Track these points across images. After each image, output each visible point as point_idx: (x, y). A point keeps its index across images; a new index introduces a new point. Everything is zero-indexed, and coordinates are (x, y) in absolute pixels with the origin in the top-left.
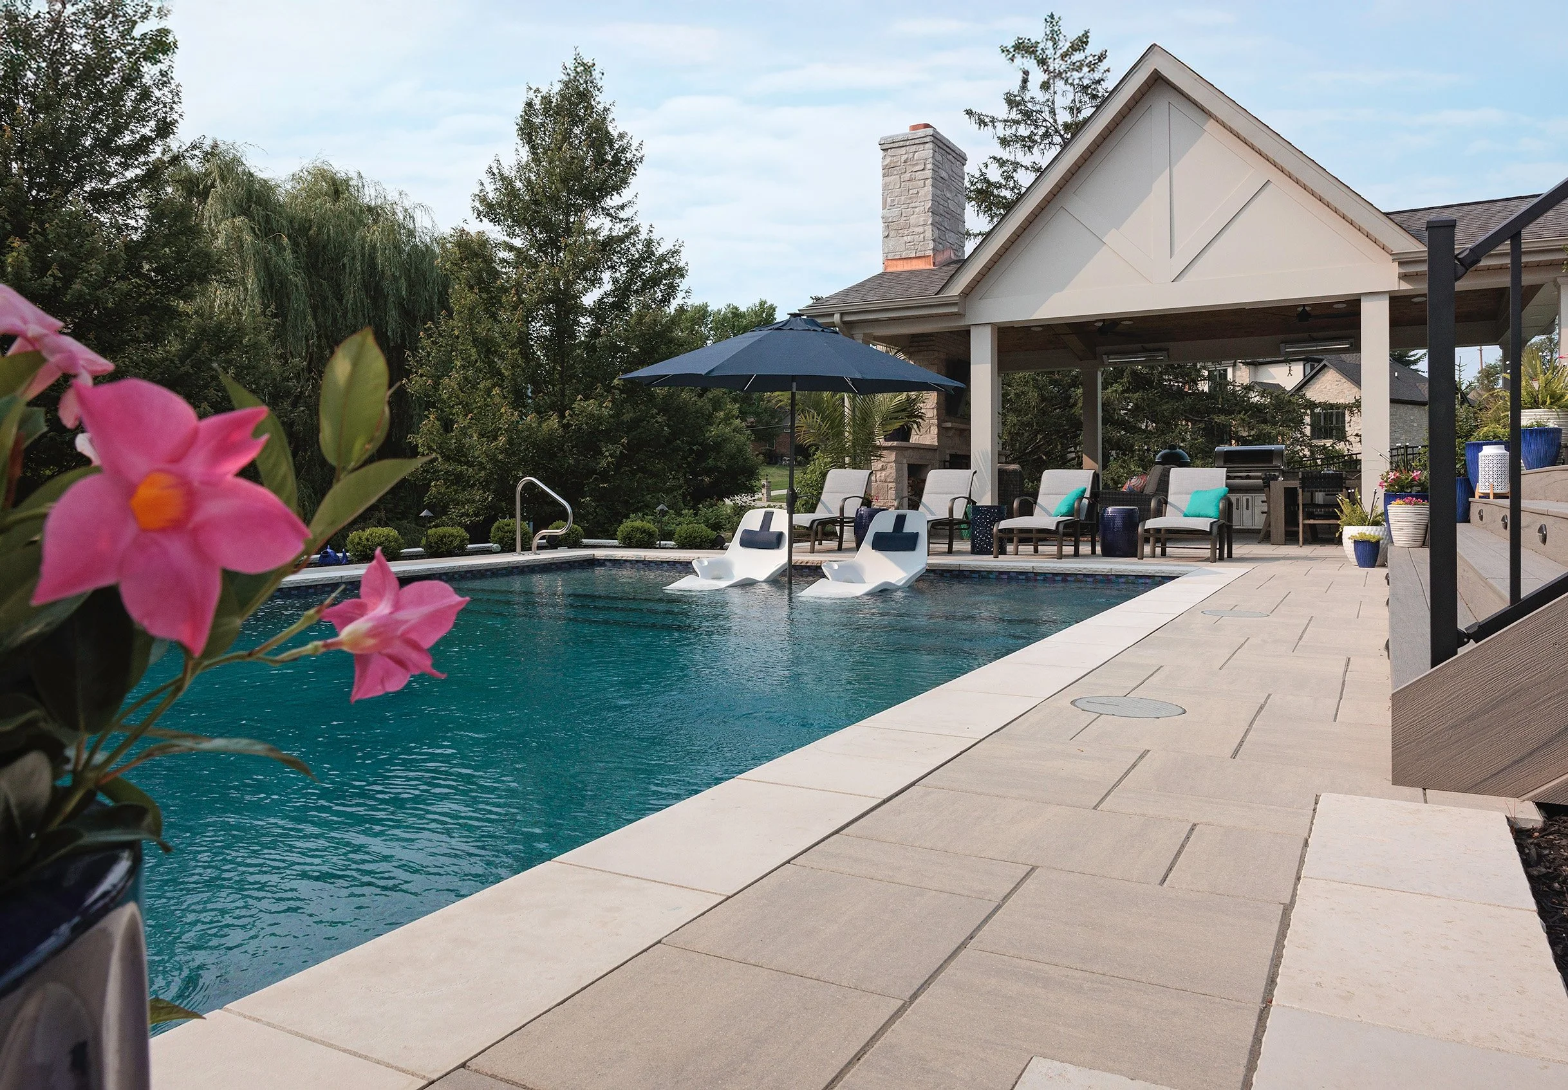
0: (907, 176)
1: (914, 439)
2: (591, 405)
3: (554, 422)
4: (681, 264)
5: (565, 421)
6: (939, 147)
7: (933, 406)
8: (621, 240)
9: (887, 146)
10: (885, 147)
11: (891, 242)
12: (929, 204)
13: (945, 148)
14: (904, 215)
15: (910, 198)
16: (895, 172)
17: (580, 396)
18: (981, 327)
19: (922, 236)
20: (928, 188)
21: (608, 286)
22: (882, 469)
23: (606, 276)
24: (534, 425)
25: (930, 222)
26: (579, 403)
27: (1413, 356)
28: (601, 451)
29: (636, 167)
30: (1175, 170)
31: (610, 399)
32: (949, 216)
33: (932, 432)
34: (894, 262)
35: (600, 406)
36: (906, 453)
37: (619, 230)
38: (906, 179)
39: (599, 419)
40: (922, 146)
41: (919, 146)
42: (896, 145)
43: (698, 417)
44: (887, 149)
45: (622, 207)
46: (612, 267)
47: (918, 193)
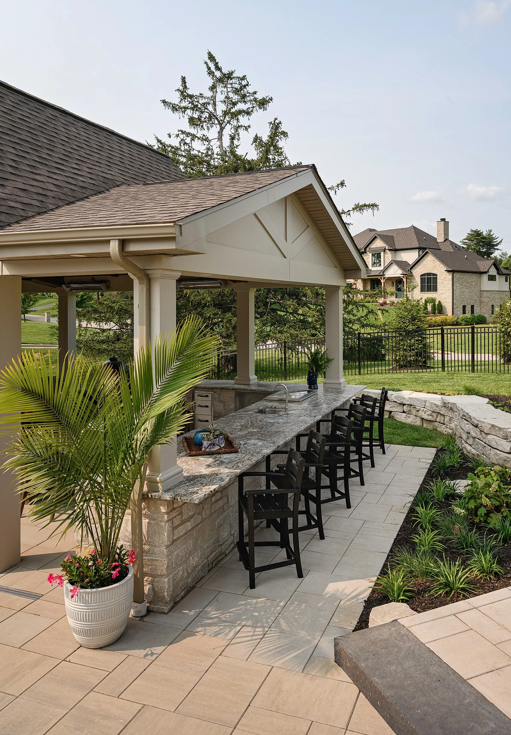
27: (496, 242)
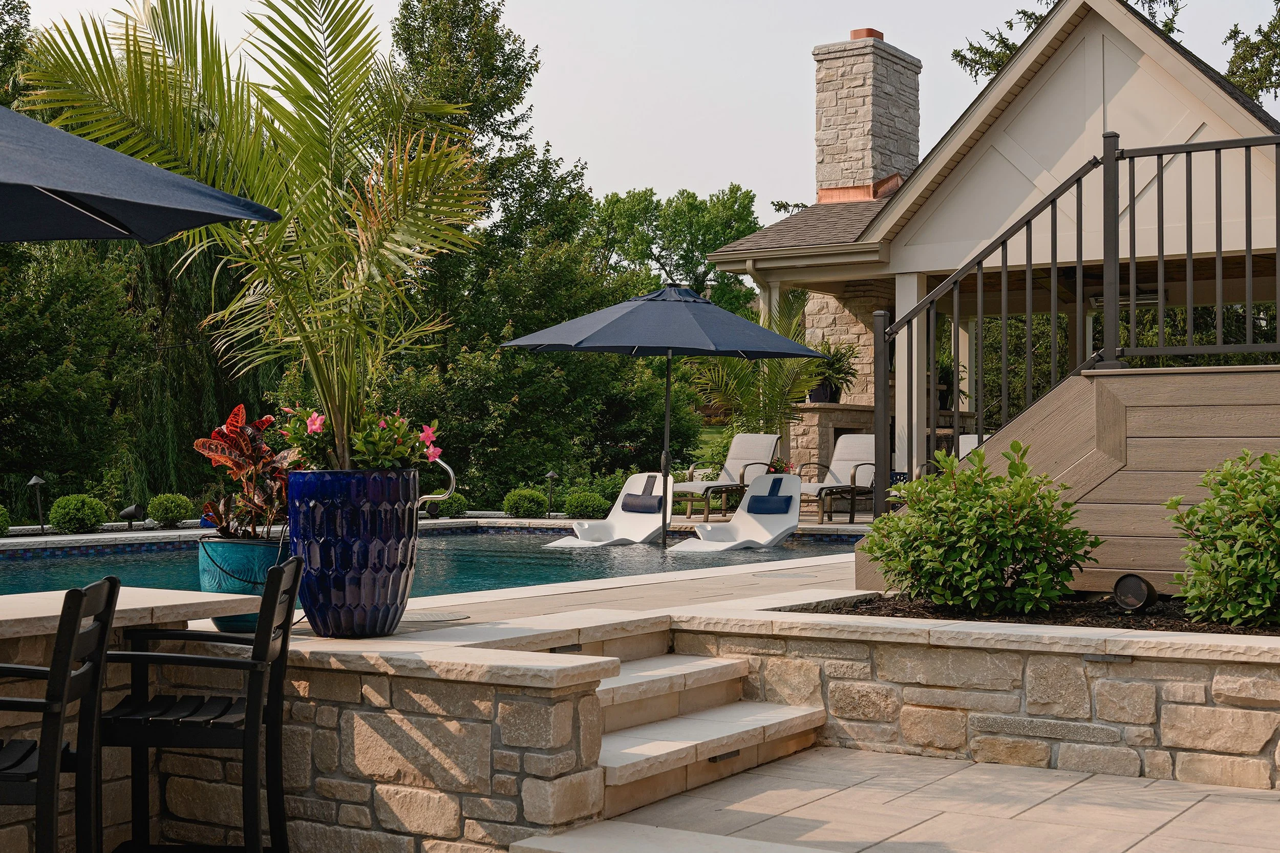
0: (844, 93)
1: (844, 400)
2: (478, 358)
3: (434, 376)
4: (586, 189)
5: (447, 376)
6: (882, 58)
7: (870, 361)
8: (513, 162)
9: (822, 57)
10: (820, 57)
11: (827, 168)
12: (869, 126)
13: (890, 57)
14: (840, 137)
15: (848, 118)
16: (831, 88)
17: (465, 348)
18: (906, 277)
19: (861, 162)
20: (869, 107)
21: (498, 216)
22: (804, 434)
23: (496, 204)
24: (412, 380)
25: (870, 146)
26: (464, 356)
28: (488, 410)
29: (531, 76)
30: (1108, 107)
31: (498, 351)
32: (896, 137)
33: (869, 391)
34: (829, 192)
35: (488, 358)
36: (833, 416)
37: (510, 150)
38: (844, 95)
39: (487, 376)
40: (861, 58)
41: (858, 58)
42: (832, 56)
43: (602, 372)
44: (822, 61)
45: (515, 122)
46: (503, 195)
47: (856, 112)
